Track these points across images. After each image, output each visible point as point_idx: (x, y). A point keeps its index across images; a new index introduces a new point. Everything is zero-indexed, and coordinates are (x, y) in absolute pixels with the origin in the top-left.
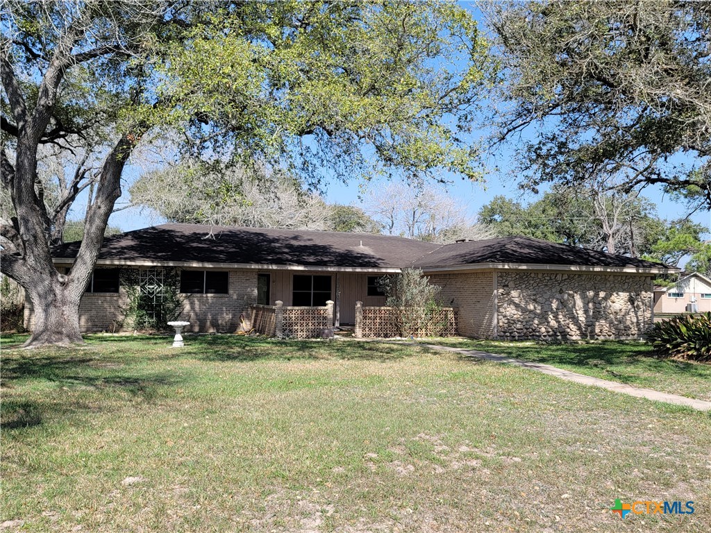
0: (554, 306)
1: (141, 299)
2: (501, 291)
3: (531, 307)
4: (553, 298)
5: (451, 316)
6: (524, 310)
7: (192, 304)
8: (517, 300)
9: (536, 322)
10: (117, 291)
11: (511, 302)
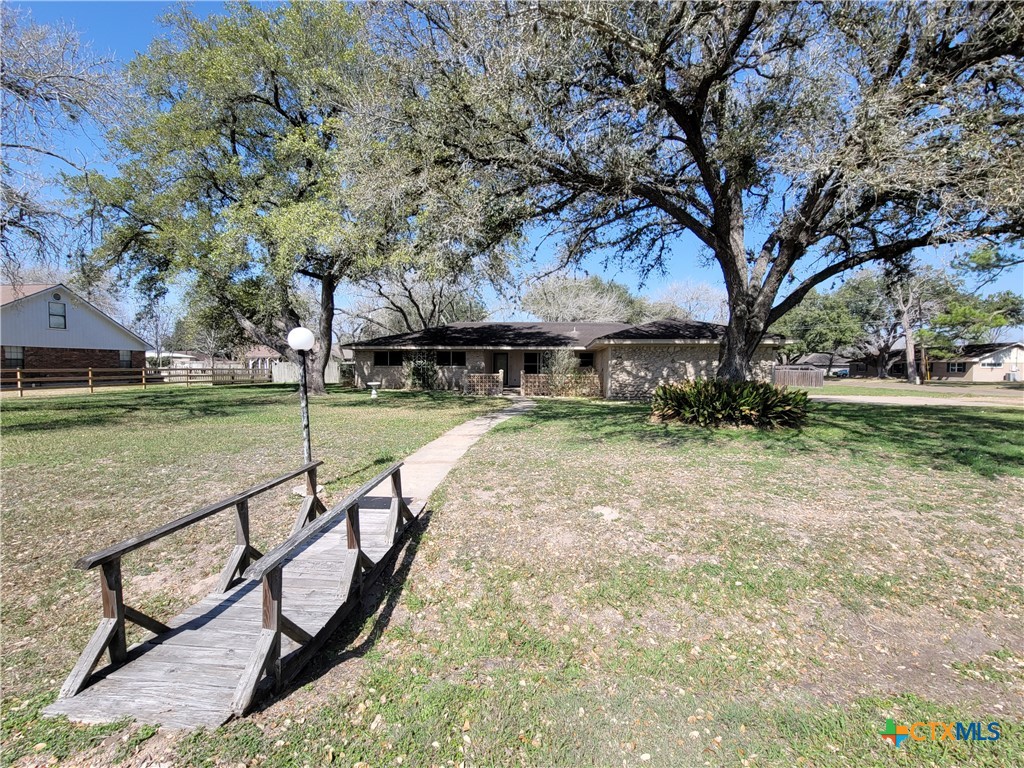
0: (665, 373)
1: (414, 369)
2: (614, 361)
3: (642, 374)
4: (665, 366)
5: (597, 381)
6: (636, 377)
7: (443, 372)
8: (629, 369)
9: (647, 385)
10: (401, 365)
11: (624, 370)
